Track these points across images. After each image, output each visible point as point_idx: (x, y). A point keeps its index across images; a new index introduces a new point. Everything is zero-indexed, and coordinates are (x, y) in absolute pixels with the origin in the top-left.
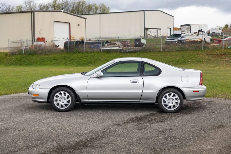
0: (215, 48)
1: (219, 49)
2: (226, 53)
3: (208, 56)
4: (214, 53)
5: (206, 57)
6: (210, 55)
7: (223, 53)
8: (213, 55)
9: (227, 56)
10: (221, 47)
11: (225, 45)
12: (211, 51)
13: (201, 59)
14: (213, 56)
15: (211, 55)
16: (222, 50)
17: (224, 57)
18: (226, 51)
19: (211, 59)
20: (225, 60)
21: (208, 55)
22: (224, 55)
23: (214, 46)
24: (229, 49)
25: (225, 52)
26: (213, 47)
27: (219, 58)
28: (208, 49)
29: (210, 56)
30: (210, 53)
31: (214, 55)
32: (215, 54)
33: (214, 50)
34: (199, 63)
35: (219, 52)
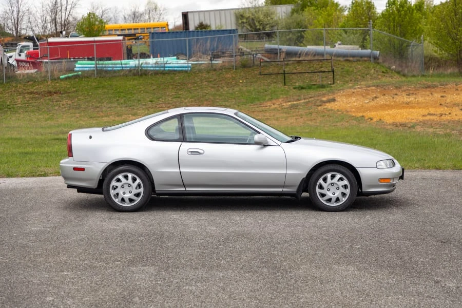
0: (30, 79)
1: (40, 80)
2: (58, 89)
3: (21, 96)
4: (32, 90)
5: (19, 100)
6: (24, 94)
7: (52, 90)
8: (31, 93)
9: (63, 95)
10: (44, 77)
11: (52, 72)
12: (24, 85)
13: (8, 103)
14: (31, 96)
15: (28, 93)
16: (49, 83)
17: (56, 97)
18: (58, 84)
19: (30, 102)
20: (63, 105)
21: (20, 94)
22: (55, 93)
23: (28, 74)
24: (62, 80)
25: (55, 88)
26: (26, 77)
27: (47, 101)
28: (17, 80)
29: (27, 96)
30: (24, 90)
31: (34, 94)
32: (36, 91)
33: (30, 83)
34: (7, 111)
35: (43, 88)
